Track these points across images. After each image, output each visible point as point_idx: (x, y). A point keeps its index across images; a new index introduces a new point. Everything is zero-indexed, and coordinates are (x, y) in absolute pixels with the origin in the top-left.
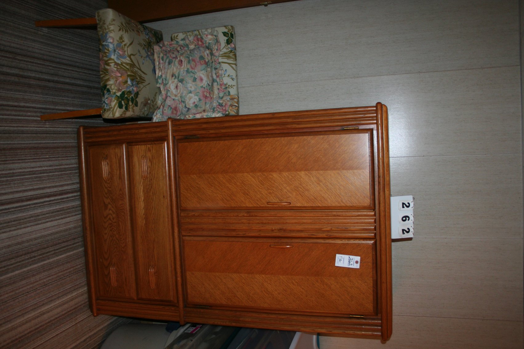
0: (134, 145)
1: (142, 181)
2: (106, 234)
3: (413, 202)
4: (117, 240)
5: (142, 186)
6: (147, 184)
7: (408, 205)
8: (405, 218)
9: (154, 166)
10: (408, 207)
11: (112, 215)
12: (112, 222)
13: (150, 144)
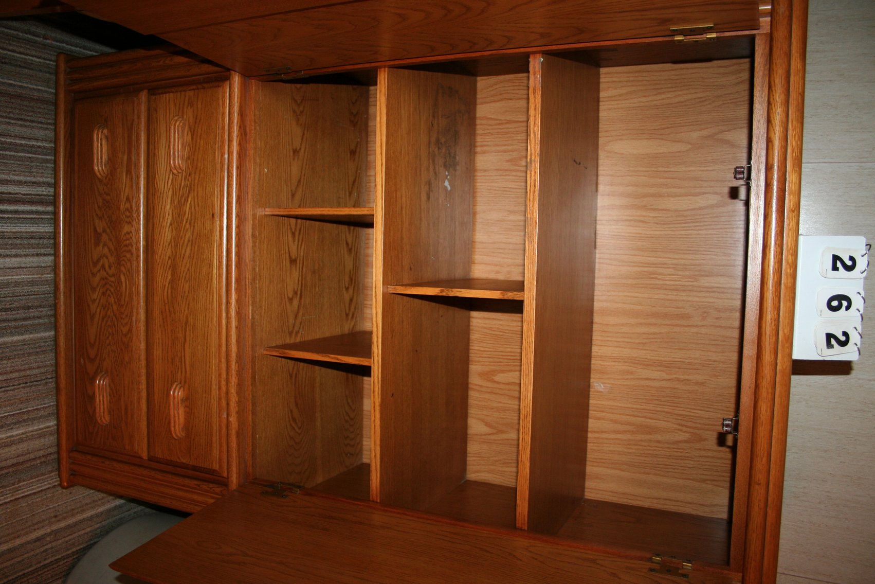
0: (160, 94)
1: (171, 177)
2: (94, 300)
3: (866, 256)
4: (114, 318)
5: (169, 189)
6: (181, 185)
7: (849, 263)
8: (838, 302)
9: (198, 141)
10: (849, 268)
11: (107, 258)
12: (107, 274)
13: (194, 89)
